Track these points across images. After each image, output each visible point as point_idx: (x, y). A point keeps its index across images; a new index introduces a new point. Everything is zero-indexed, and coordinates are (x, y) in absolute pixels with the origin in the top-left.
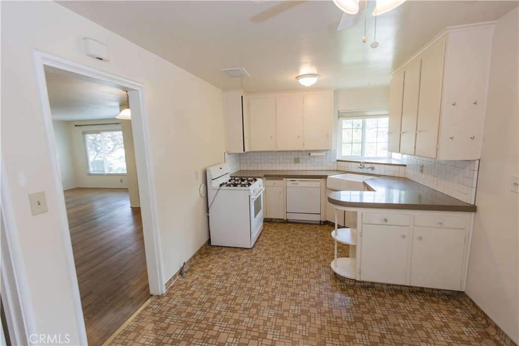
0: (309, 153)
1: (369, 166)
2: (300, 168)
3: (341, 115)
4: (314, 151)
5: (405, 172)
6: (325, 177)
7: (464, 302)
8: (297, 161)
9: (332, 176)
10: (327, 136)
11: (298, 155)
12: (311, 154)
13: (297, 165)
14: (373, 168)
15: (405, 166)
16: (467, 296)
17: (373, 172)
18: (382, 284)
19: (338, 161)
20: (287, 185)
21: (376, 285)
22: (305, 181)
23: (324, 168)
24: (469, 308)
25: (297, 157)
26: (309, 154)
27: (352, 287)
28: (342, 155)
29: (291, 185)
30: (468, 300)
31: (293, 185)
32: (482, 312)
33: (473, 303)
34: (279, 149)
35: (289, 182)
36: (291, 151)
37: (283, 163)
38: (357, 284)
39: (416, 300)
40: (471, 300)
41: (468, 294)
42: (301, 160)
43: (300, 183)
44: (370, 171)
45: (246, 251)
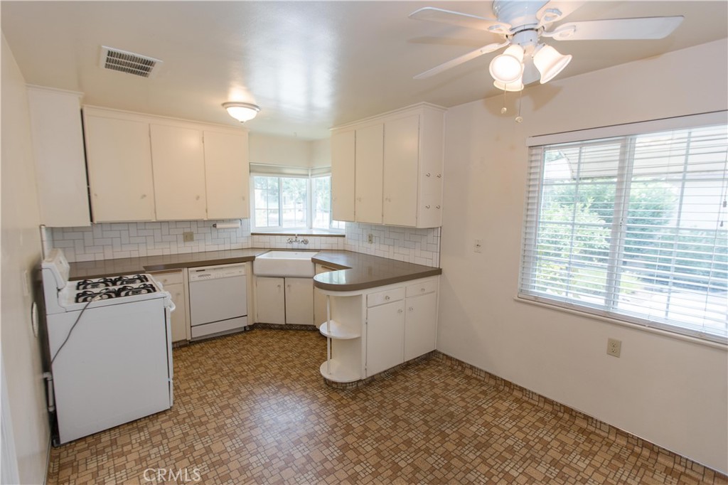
0: (214, 224)
1: (301, 239)
2: (195, 250)
3: (253, 169)
4: (223, 221)
5: (344, 244)
6: (252, 259)
7: (438, 359)
8: (188, 237)
9: (259, 257)
10: (244, 199)
11: (189, 229)
12: (218, 226)
13: (188, 244)
14: (306, 242)
15: (344, 236)
16: (440, 353)
17: (307, 247)
18: (380, 374)
19: (252, 234)
20: (191, 279)
21: (375, 377)
22: (222, 268)
23: (234, 247)
24: (444, 362)
25: (188, 230)
26: (215, 226)
27: (357, 390)
28: (257, 226)
29: (197, 279)
30: (441, 356)
31: (202, 278)
32: (457, 360)
33: (447, 356)
34: (160, 218)
35: (194, 274)
36: (176, 222)
37: (162, 242)
38: (360, 384)
39: (411, 373)
40: (444, 355)
41: (439, 350)
42: (195, 237)
43: (214, 273)
44: (303, 246)
45: (164, 417)
